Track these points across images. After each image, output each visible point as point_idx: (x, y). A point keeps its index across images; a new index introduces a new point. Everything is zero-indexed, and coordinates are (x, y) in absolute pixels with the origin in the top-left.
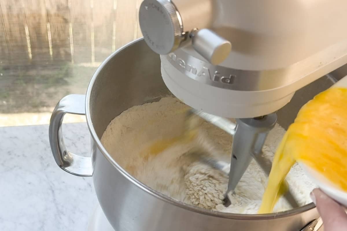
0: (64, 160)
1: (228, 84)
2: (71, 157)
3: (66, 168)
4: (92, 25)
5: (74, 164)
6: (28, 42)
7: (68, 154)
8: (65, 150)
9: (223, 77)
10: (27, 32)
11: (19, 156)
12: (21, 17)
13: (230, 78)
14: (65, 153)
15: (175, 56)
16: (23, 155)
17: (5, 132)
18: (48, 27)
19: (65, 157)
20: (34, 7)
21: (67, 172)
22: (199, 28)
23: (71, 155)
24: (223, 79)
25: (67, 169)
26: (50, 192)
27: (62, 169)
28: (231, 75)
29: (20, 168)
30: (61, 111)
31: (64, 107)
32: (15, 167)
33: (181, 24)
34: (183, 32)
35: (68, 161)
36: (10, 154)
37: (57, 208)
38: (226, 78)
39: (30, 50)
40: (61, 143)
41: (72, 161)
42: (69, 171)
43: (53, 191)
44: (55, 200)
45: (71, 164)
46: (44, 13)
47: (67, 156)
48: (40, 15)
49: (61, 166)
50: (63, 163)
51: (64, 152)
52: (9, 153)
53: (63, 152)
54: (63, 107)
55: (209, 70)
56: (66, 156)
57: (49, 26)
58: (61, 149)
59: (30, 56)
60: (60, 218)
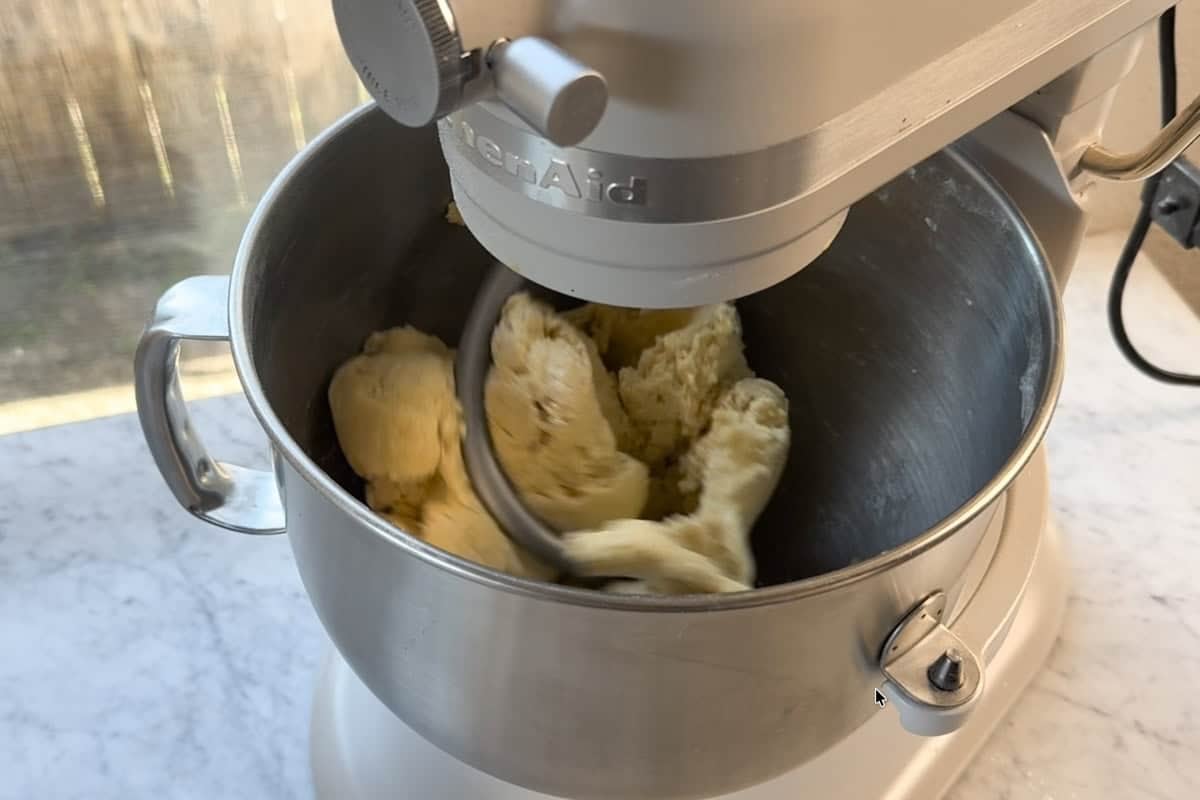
0: (202, 487)
1: (629, 206)
2: (226, 477)
3: (210, 514)
4: (290, 75)
5: (237, 499)
6: (86, 151)
7: (214, 470)
8: (201, 456)
9: (613, 185)
10: (76, 115)
11: (81, 520)
12: (51, 73)
13: (631, 185)
14: (205, 465)
15: (471, 131)
16: (100, 516)
17: (27, 448)
18: (147, 98)
19: (204, 480)
20: (90, 34)
21: (215, 524)
22: (511, 37)
23: (222, 470)
24: (614, 188)
25: (216, 517)
26: (201, 619)
27: (196, 515)
28: (633, 178)
29: (93, 558)
30: (162, 332)
31: (172, 321)
32: (74, 555)
33: (452, 28)
34: (463, 52)
35: (217, 490)
36: (51, 518)
37: (230, 666)
38: (623, 188)
39: (94, 176)
40: (183, 436)
41: (229, 487)
42: (223, 520)
43: (210, 616)
44: (218, 642)
45: (227, 499)
46: (123, 48)
47: (210, 474)
48: (112, 59)
49: (192, 509)
50: (198, 498)
51: (199, 465)
52: (49, 514)
53: (194, 462)
54: (167, 318)
55: (568, 166)
56: (207, 474)
57: (147, 92)
58: (187, 455)
59: (99, 193)
60: (244, 695)
